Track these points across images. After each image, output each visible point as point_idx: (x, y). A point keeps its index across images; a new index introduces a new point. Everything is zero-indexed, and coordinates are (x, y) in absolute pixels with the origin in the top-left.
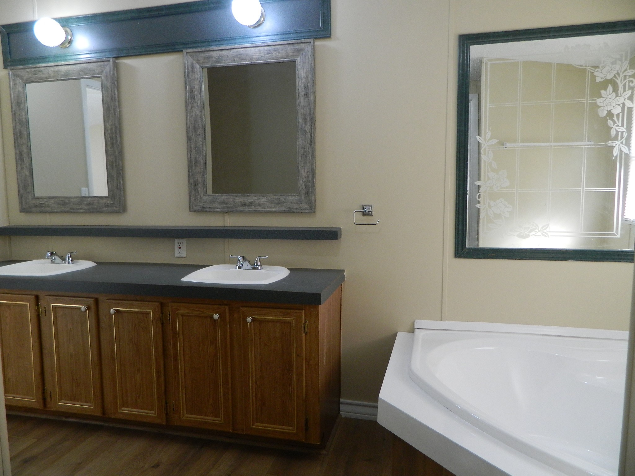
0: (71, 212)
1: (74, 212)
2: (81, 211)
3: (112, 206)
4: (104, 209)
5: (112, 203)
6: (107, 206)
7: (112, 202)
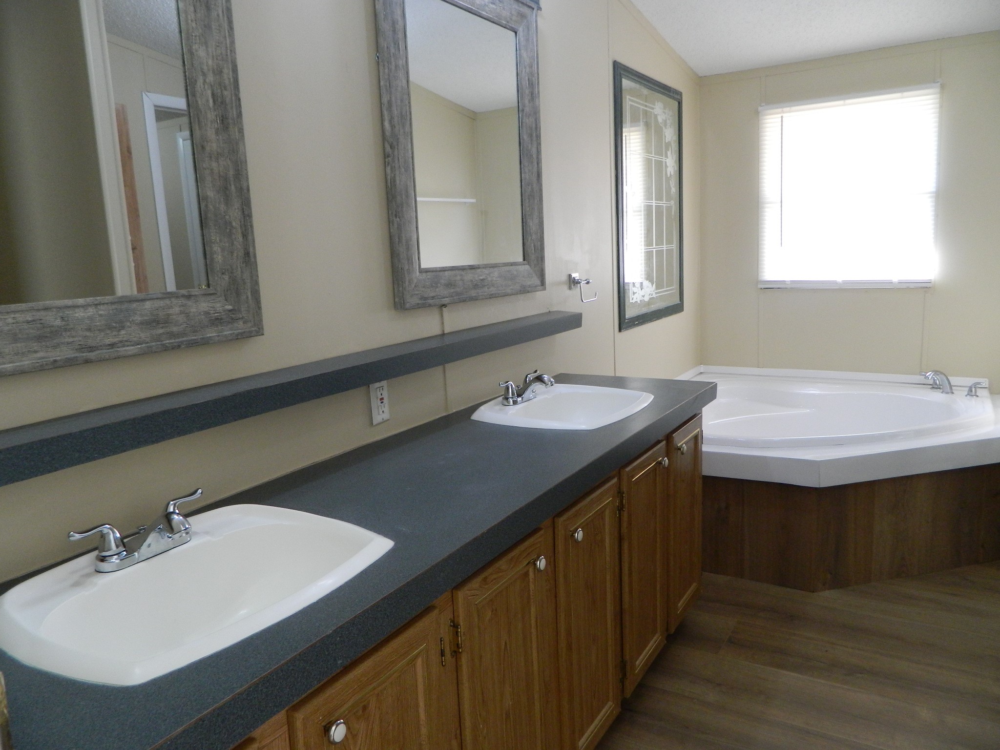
0: (87, 361)
1: (101, 360)
2: (131, 350)
3: (234, 320)
4: (211, 333)
5: (230, 311)
6: (216, 321)
7: (230, 307)
